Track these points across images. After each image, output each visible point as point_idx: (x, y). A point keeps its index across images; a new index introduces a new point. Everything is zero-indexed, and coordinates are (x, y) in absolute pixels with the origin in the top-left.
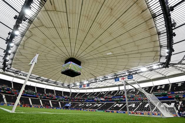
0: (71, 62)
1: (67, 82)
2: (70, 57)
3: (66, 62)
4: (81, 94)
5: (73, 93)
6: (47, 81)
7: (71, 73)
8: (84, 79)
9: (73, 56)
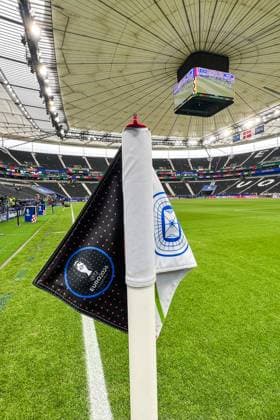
0: (198, 69)
1: (194, 134)
3: (181, 73)
4: (238, 159)
5: (215, 159)
7: (202, 106)
8: (245, 114)
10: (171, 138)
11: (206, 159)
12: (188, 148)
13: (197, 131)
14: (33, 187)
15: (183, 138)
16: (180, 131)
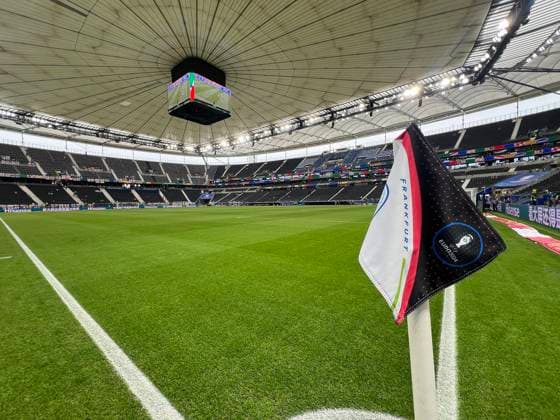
2: (184, 56)
9: (194, 51)
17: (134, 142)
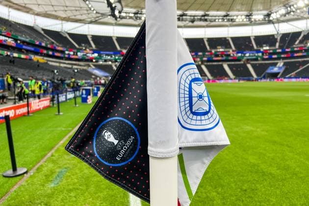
1: (260, 7)
6: (204, 18)
10: (231, 13)
11: (273, 36)
12: (252, 23)
13: (264, 3)
14: (90, 69)
15: (246, 13)
16: (242, 4)
17: (206, 20)
